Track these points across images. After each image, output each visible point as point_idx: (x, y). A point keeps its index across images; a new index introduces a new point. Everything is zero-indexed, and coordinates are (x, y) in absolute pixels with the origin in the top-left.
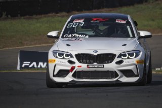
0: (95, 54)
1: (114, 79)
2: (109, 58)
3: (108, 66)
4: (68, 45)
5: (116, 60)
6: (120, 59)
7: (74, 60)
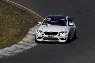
0: (51, 32)
1: (57, 41)
2: (55, 34)
3: (55, 36)
4: (42, 28)
5: (58, 34)
6: (59, 34)
7: (44, 34)
